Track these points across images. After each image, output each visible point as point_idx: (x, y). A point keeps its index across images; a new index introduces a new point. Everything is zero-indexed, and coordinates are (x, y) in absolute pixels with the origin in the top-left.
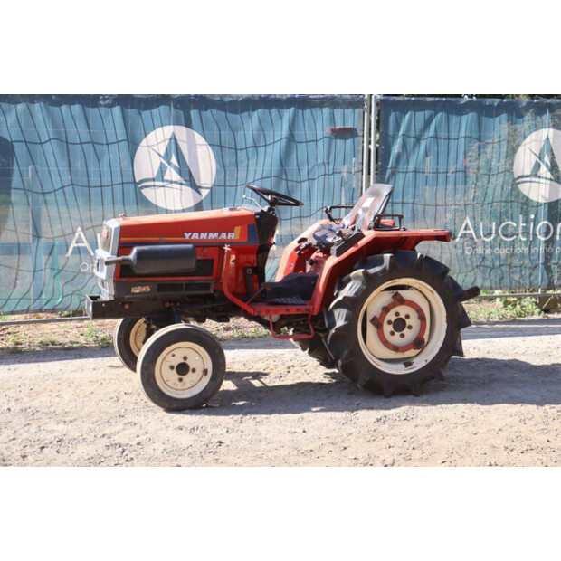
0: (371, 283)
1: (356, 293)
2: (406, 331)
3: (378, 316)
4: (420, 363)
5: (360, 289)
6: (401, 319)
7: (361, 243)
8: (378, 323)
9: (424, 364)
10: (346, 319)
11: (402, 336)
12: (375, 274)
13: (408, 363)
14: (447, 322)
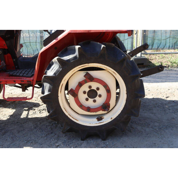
0: (66, 67)
1: (55, 74)
2: (97, 98)
3: (74, 89)
4: (108, 119)
5: (57, 71)
6: (93, 90)
7: (60, 37)
8: (74, 93)
9: (110, 120)
10: (49, 91)
11: (95, 101)
12: (69, 60)
13: (100, 118)
14: (127, 93)
